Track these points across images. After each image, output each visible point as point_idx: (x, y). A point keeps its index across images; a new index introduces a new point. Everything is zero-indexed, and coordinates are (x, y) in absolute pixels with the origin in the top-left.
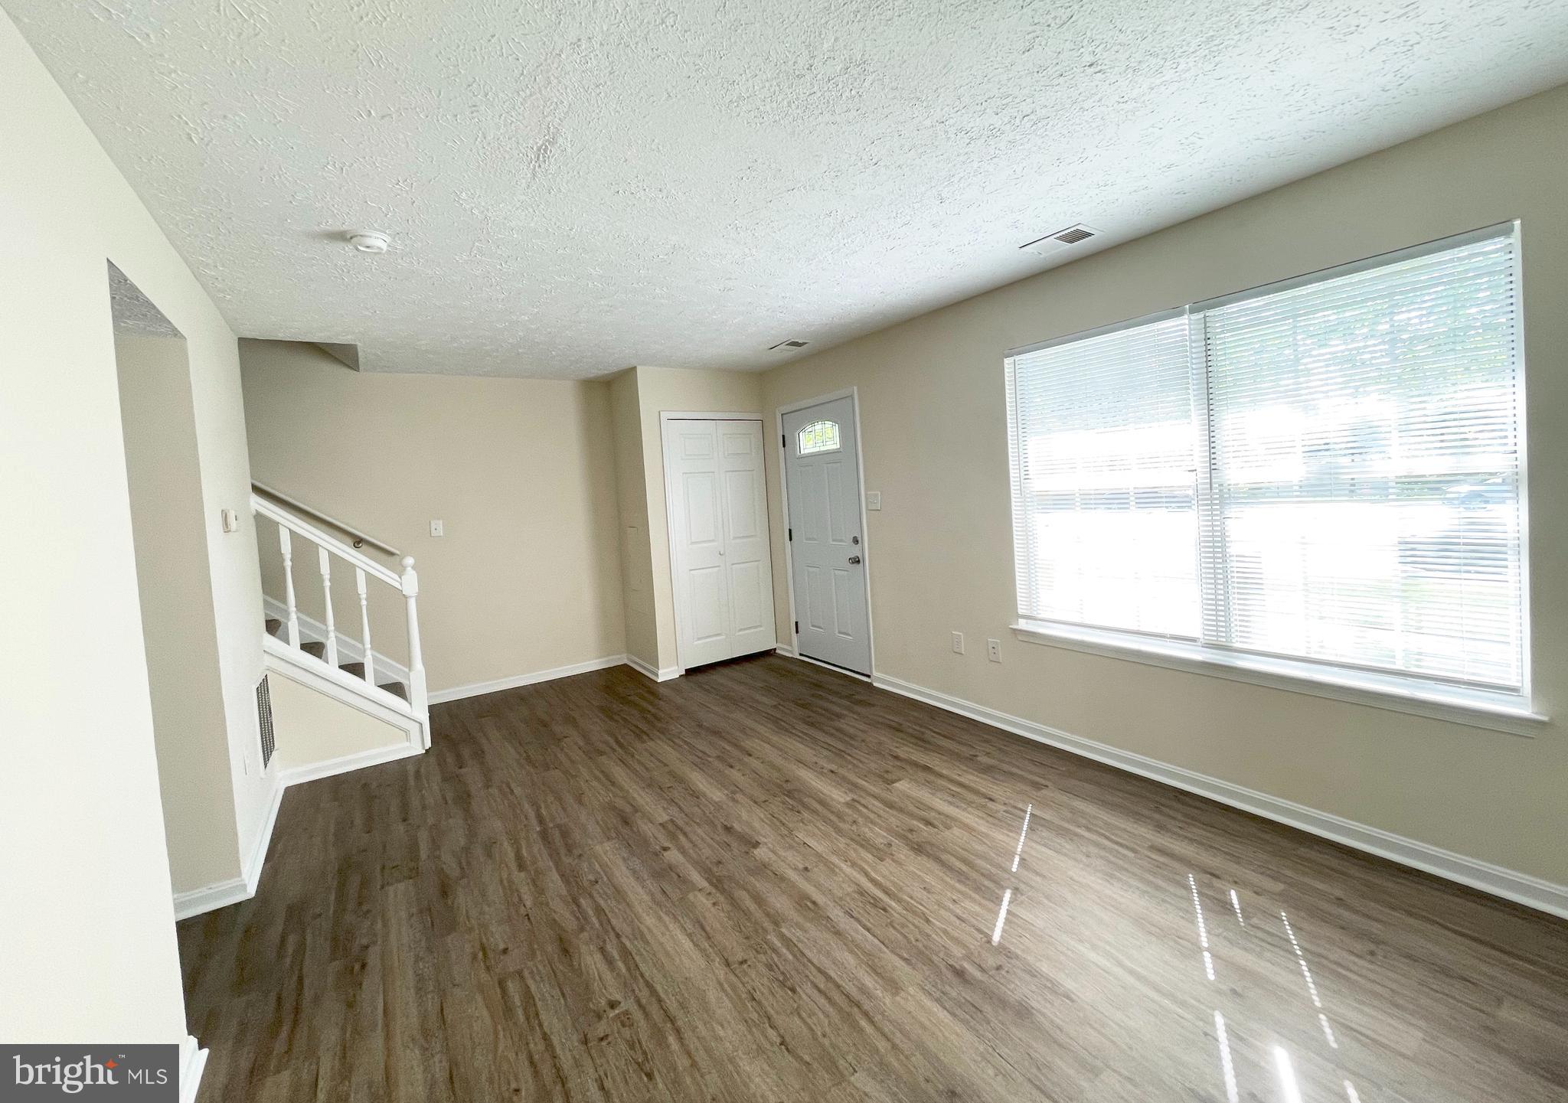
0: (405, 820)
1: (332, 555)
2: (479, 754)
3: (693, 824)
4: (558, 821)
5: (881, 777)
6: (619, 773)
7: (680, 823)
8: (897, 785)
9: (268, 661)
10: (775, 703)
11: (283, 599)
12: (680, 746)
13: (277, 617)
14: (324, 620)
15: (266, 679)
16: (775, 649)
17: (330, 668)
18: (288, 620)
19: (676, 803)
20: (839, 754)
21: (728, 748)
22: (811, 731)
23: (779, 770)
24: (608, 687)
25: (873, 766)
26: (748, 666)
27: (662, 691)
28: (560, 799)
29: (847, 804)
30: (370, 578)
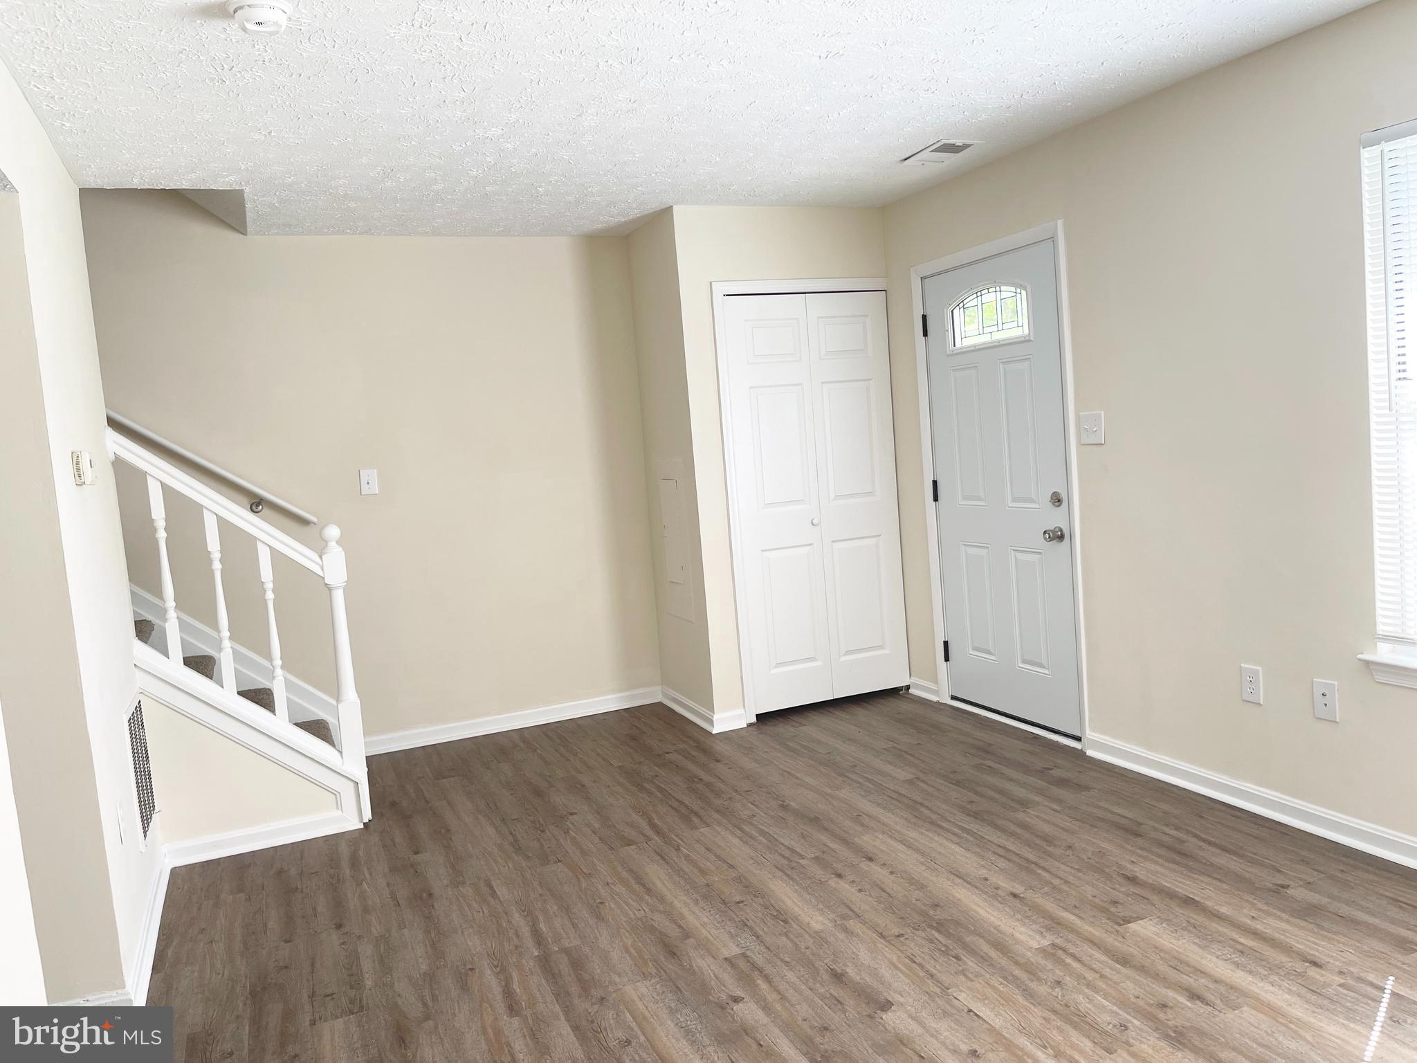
0: (339, 926)
1: (222, 522)
2: (443, 834)
3: (779, 963)
4: (566, 943)
5: (1104, 910)
6: (657, 874)
7: (759, 960)
8: (1133, 926)
9: (141, 680)
10: (910, 777)
11: (158, 591)
12: (752, 837)
13: (149, 617)
14: (215, 625)
15: (139, 707)
16: (908, 687)
17: (225, 694)
18: (165, 620)
19: (751, 929)
20: (1027, 867)
21: (832, 845)
22: (975, 826)
23: (922, 887)
24: (633, 738)
25: (1089, 891)
26: (860, 712)
27: (721, 748)
28: (566, 909)
29: (1042, 950)
30: (276, 555)
